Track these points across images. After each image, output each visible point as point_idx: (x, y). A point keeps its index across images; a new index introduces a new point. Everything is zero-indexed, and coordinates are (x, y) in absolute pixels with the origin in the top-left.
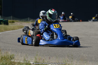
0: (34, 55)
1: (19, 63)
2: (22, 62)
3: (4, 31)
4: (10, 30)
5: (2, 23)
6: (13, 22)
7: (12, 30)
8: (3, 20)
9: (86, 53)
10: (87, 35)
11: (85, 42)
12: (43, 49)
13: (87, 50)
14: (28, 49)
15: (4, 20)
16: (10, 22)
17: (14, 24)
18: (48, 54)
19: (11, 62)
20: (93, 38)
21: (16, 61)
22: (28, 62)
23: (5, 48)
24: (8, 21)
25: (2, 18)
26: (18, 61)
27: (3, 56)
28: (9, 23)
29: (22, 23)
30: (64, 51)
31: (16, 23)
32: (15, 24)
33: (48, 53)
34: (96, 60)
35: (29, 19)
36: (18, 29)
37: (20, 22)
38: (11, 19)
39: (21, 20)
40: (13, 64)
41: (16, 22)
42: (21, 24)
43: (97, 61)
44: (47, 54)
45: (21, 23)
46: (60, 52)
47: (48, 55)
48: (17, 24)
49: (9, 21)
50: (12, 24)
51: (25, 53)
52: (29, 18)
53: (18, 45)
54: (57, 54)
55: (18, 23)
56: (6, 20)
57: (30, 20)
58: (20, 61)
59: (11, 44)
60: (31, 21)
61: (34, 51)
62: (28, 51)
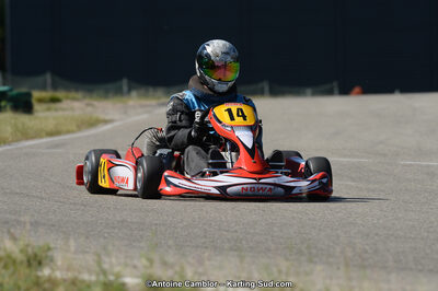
0: (142, 244)
1: (74, 282)
2: (86, 277)
3: (13, 141)
4: (41, 137)
5: (5, 106)
6: (55, 100)
7: (51, 134)
8: (10, 94)
9: (377, 234)
10: (385, 155)
11: (371, 186)
12: (182, 221)
13: (381, 221)
14: (118, 219)
15: (15, 92)
16: (41, 101)
17: (56, 110)
18: (204, 243)
19: (38, 277)
20: (411, 165)
21: (58, 275)
22: (112, 278)
23: (13, 217)
24: (29, 95)
25: (4, 85)
26: (70, 275)
28: (37, 107)
29: (95, 103)
30: (275, 229)
31: (65, 104)
32: (63, 110)
33: (205, 237)
34: (420, 267)
36: (73, 132)
37: (87, 101)
38: (43, 88)
39: (90, 91)
40: (47, 285)
41: (69, 101)
42: (89, 109)
43: (420, 271)
44: (203, 240)
45: (88, 105)
47: (206, 248)
48: (72, 109)
49: (36, 94)
50: (49, 109)
51: (105, 238)
52: (125, 81)
53: (75, 204)
54: (244, 242)
55: (76, 104)
56: (24, 90)
57: (130, 90)
58: (80, 273)
59: (42, 199)
60: (134, 93)
61: (142, 230)
62: (116, 231)
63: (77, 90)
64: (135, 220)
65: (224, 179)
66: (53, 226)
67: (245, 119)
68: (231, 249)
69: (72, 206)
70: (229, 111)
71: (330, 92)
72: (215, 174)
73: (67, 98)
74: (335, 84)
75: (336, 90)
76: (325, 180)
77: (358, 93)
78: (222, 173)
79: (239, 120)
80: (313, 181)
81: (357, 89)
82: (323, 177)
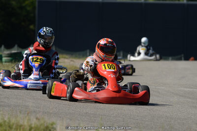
12: (113, 114)
14: (85, 112)
23: (38, 110)
27: (33, 126)
29: (75, 60)
31: (61, 60)
33: (123, 121)
35: (88, 54)
37: (71, 59)
39: (72, 55)
41: (63, 59)
42: (72, 62)
44: (123, 123)
45: (71, 61)
46: (147, 120)
48: (64, 62)
51: (78, 120)
52: (88, 51)
53: (65, 105)
54: (141, 124)
55: (66, 60)
61: (96, 117)
62: (84, 117)
63: (67, 54)
64: (92, 113)
66: (55, 114)
68: (135, 127)
69: (64, 106)
71: (180, 59)
73: (63, 57)
74: (183, 55)
75: (183, 58)
77: (192, 60)
81: (192, 58)
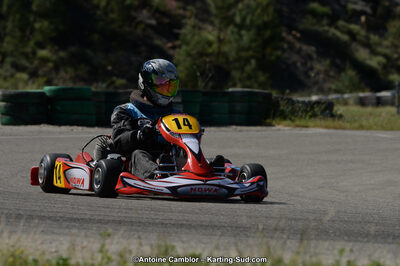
65: (175, 181)
67: (190, 128)
70: (176, 120)
72: (166, 176)
76: (261, 183)
78: (172, 175)
79: (185, 129)
80: (252, 183)
82: (259, 180)
